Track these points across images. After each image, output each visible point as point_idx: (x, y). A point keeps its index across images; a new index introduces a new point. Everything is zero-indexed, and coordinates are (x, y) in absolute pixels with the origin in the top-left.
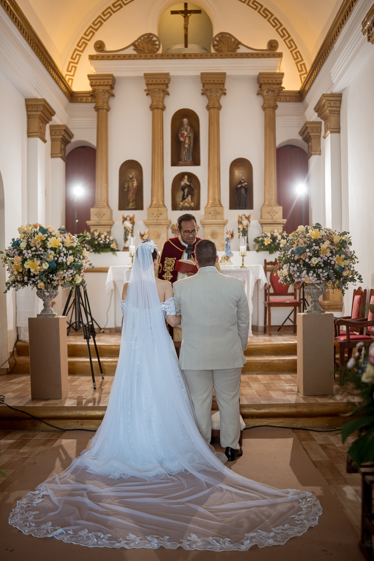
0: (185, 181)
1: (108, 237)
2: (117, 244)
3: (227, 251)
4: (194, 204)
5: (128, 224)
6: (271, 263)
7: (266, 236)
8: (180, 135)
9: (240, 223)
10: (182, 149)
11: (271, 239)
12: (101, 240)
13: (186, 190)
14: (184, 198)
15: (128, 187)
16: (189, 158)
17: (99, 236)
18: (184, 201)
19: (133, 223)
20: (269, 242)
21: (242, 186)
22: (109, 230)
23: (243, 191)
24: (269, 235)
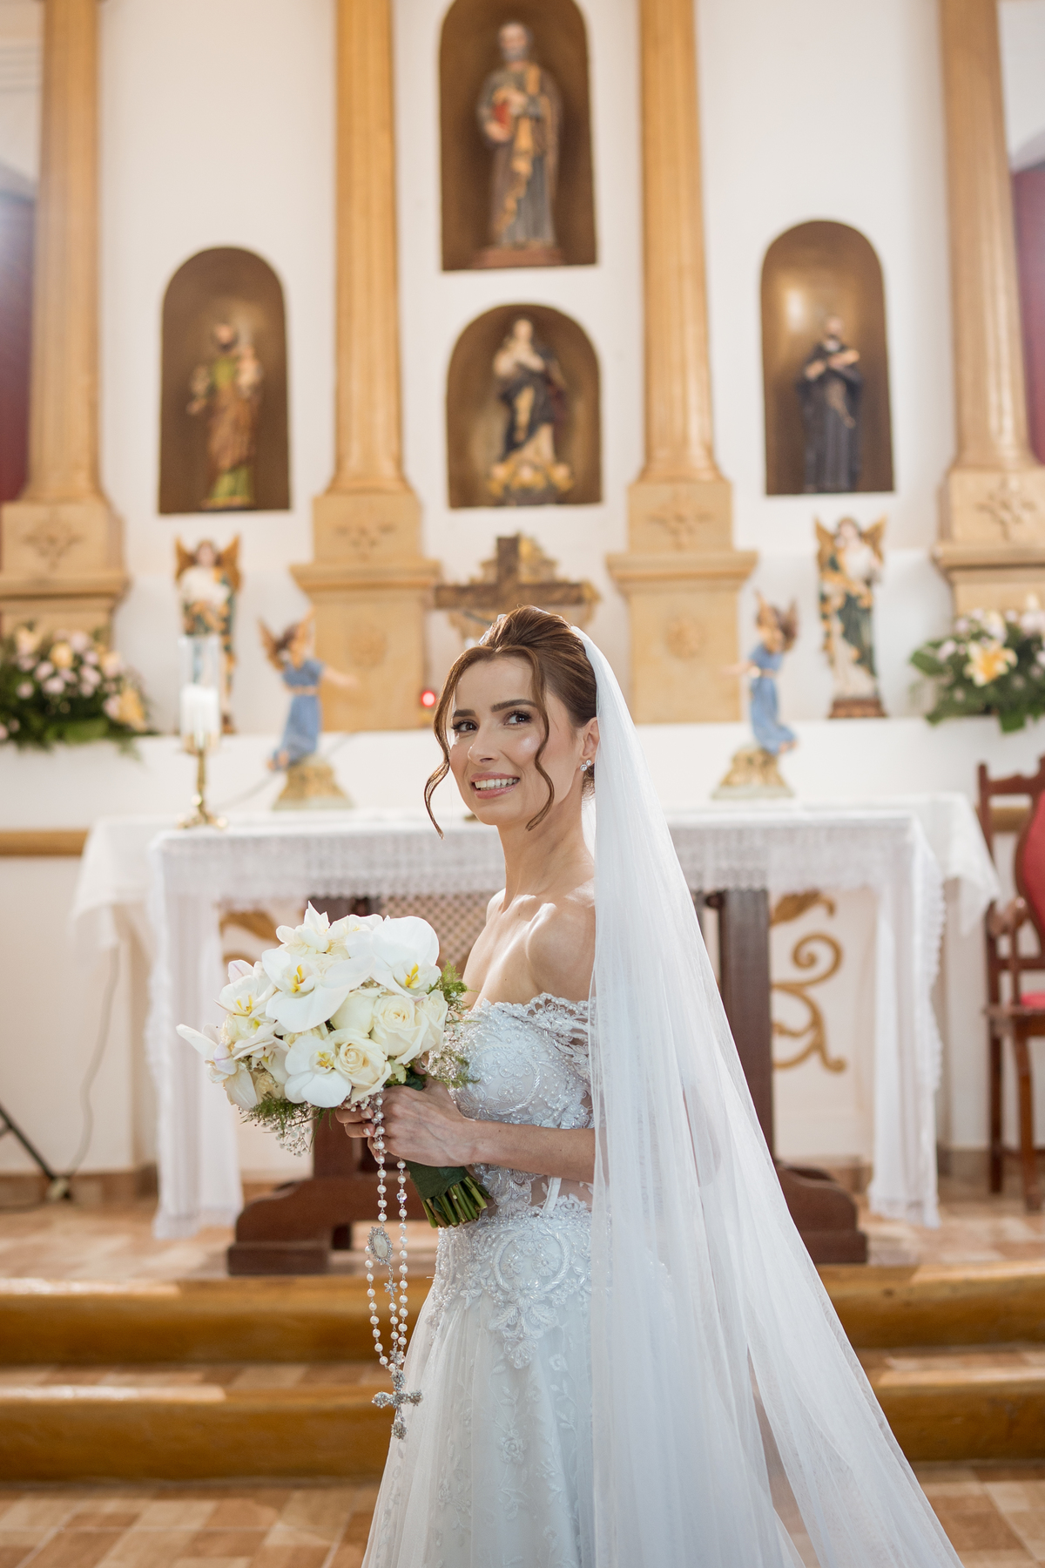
0: (519, 353)
1: (91, 658)
2: (143, 700)
3: (757, 723)
4: (572, 474)
5: (205, 586)
6: (1014, 785)
7: (979, 635)
8: (484, 112)
9: (830, 564)
10: (499, 180)
11: (1007, 645)
12: (55, 674)
13: (525, 402)
14: (512, 444)
15: (212, 391)
16: (536, 230)
17: (43, 654)
18: (516, 457)
19: (233, 581)
20: (1000, 668)
21: (830, 375)
22: (99, 619)
23: (836, 396)
24: (996, 627)
